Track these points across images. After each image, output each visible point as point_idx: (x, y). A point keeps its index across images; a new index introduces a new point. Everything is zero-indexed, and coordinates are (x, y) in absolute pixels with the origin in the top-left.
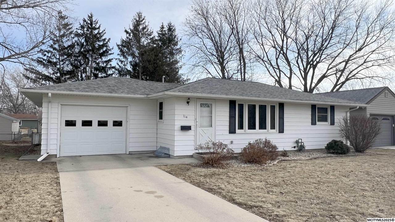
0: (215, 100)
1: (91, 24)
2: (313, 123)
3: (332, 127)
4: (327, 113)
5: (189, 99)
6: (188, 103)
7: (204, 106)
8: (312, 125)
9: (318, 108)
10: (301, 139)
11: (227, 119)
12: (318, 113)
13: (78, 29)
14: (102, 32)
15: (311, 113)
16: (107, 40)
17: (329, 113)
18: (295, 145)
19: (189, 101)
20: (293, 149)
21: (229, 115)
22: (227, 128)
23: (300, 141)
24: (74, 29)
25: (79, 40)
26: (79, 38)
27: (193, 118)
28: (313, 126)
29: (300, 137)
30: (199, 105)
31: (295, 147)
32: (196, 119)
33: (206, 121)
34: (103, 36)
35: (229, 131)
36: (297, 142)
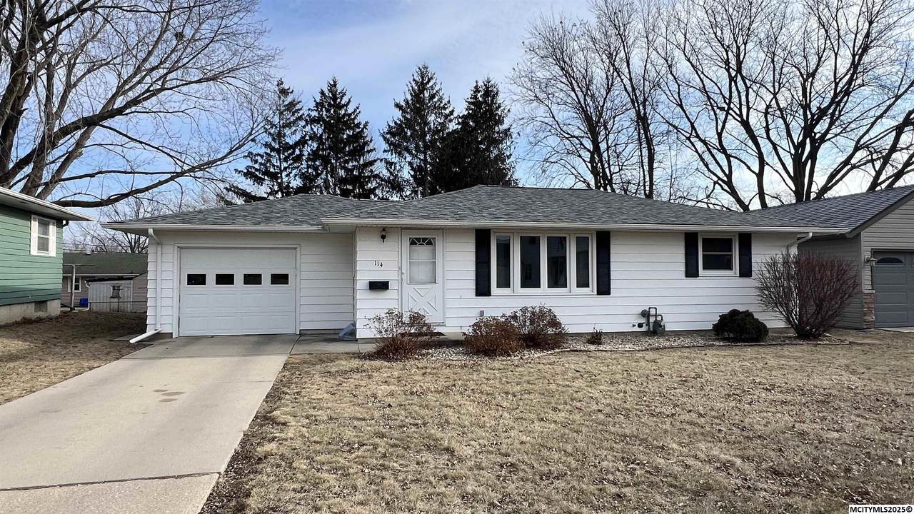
0: (442, 231)
1: (335, 98)
2: (691, 272)
3: (745, 281)
4: (731, 251)
5: (384, 230)
6: (383, 237)
7: (421, 243)
8: (686, 277)
9: (704, 240)
10: (656, 309)
11: (472, 267)
12: (703, 251)
13: (312, 110)
14: (354, 112)
15: (684, 252)
16: (361, 126)
17: (735, 251)
18: (643, 320)
19: (384, 233)
20: (637, 329)
21: (475, 260)
22: (472, 285)
23: (653, 312)
24: (305, 112)
25: (312, 129)
26: (313, 127)
27: (395, 266)
28: (692, 281)
29: (653, 303)
30: (407, 243)
31: (640, 325)
32: (400, 268)
33: (423, 272)
34: (355, 118)
35: (475, 291)
36: (645, 314)
